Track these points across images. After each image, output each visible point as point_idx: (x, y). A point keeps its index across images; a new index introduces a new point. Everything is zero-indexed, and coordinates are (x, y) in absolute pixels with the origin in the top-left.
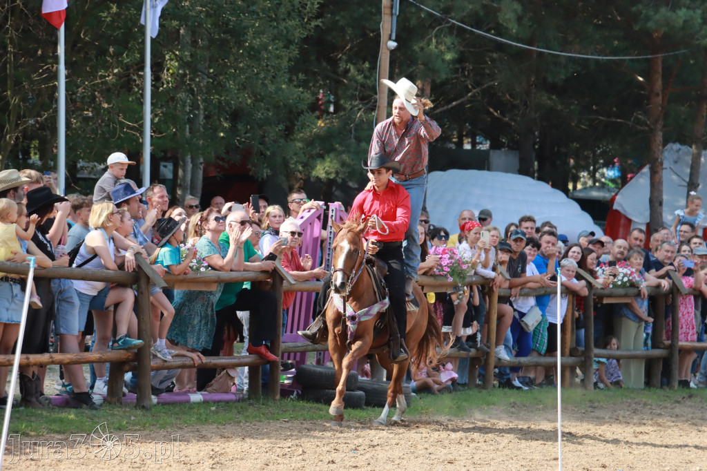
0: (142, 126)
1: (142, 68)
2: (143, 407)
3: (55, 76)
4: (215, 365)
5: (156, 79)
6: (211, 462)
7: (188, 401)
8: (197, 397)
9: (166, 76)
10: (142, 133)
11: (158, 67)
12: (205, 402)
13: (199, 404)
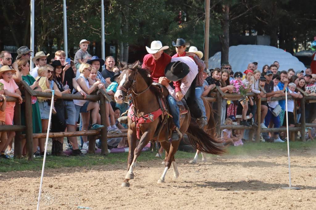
0: (101, 30)
1: (100, 4)
3: (62, 9)
5: (106, 9)
10: (101, 33)
11: (107, 4)
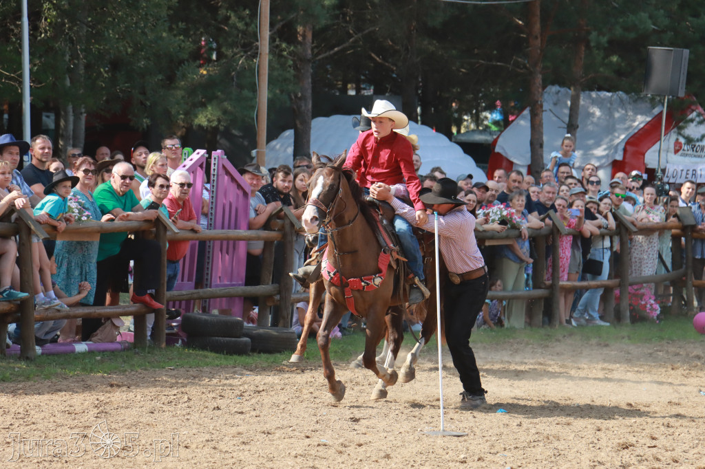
0: (21, 76)
1: (20, 18)
2: (27, 358)
4: (100, 314)
5: (34, 28)
6: (96, 411)
7: (73, 351)
8: (81, 347)
9: (43, 24)
10: (21, 83)
11: (35, 16)
12: (91, 352)
13: (84, 354)
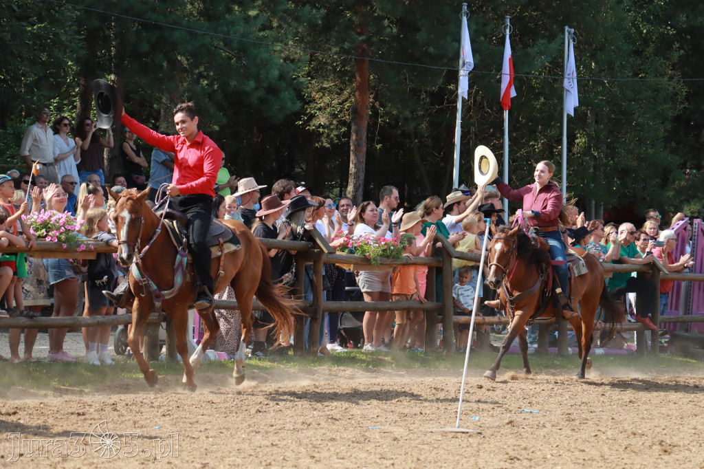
2: (563, 356)
5: (569, 150)
7: (594, 353)
8: (599, 351)
9: (576, 149)
11: (571, 143)
12: (606, 354)
13: (601, 355)
